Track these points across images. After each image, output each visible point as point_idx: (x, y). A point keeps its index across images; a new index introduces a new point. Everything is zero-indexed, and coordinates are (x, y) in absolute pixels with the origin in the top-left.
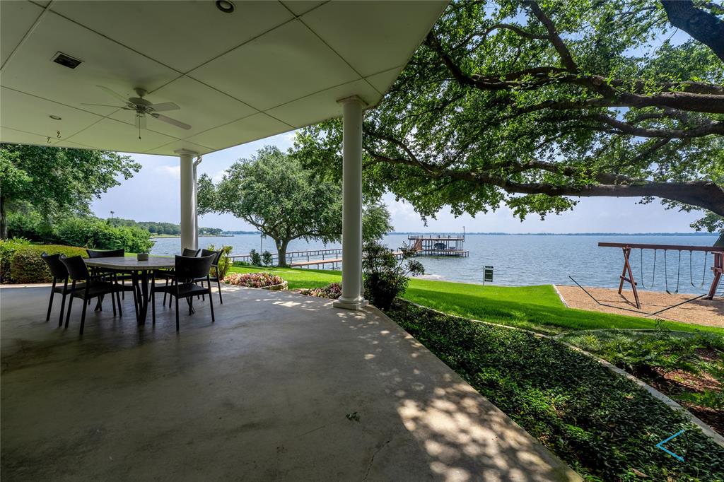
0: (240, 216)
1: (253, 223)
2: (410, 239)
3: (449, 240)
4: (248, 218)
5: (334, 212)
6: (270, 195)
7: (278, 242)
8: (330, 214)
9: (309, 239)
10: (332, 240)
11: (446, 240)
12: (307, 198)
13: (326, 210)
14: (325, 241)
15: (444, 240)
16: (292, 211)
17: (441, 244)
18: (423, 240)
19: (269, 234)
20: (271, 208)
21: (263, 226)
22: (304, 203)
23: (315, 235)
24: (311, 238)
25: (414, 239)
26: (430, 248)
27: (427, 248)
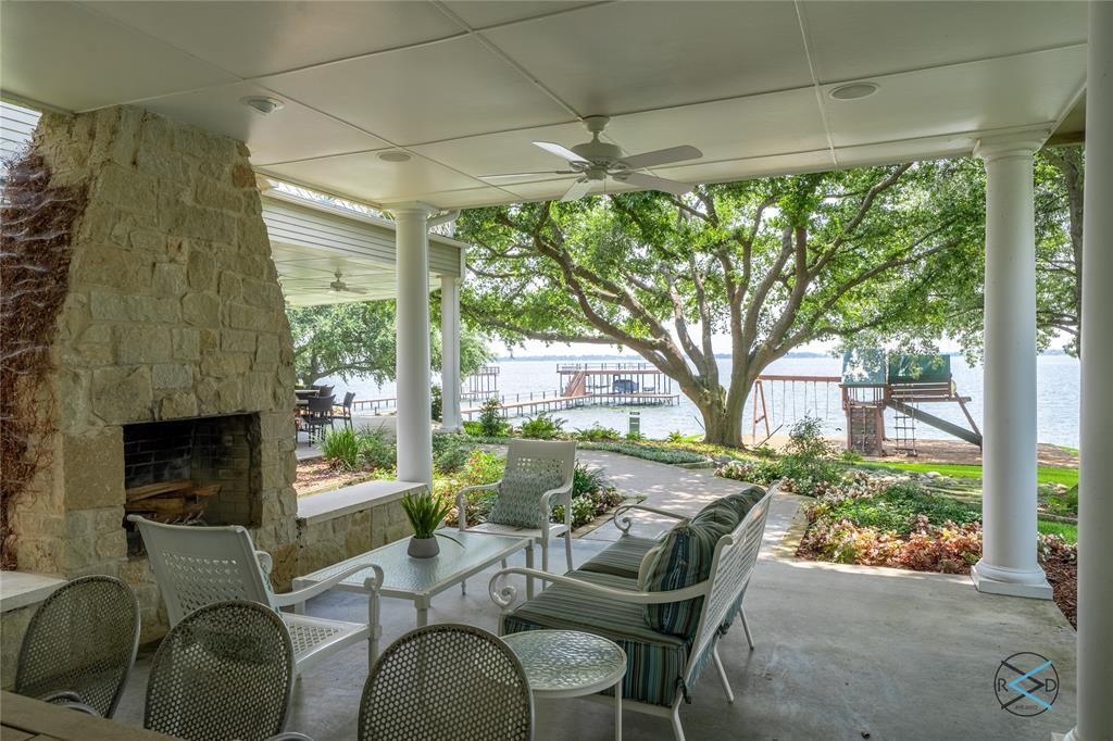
2: (562, 373)
3: (643, 373)
9: (348, 376)
11: (638, 373)
12: (354, 313)
14: (380, 379)
15: (632, 373)
16: (332, 334)
17: (625, 381)
18: (587, 374)
22: (349, 322)
23: (361, 369)
24: (352, 374)
25: (569, 372)
26: (604, 391)
27: (598, 391)
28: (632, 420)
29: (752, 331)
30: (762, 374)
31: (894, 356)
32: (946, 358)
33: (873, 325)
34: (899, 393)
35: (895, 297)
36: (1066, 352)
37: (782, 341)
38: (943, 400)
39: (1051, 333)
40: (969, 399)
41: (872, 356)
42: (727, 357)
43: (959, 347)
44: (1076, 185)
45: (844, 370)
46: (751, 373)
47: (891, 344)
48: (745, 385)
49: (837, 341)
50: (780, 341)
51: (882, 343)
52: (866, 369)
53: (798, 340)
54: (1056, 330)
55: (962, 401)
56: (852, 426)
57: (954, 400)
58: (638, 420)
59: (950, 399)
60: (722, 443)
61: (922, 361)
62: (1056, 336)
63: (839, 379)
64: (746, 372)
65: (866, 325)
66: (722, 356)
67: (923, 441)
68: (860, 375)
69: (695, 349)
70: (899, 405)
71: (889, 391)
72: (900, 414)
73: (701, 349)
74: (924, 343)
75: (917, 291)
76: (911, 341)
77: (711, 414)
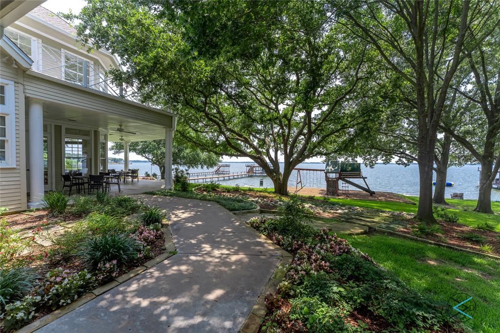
0: (139, 154)
1: (146, 158)
2: (247, 167)
4: (144, 155)
5: (187, 154)
6: (155, 145)
7: (161, 168)
8: (185, 154)
10: (193, 167)
13: (183, 153)
18: (254, 167)
19: (156, 163)
20: (156, 151)
21: (152, 159)
25: (249, 166)
26: (259, 172)
27: (257, 172)
28: (261, 181)
29: (292, 153)
30: (295, 168)
31: (343, 163)
32: (360, 164)
33: (335, 152)
34: (344, 175)
35: (343, 142)
36: (397, 163)
37: (302, 157)
38: (358, 178)
39: (392, 157)
40: (366, 178)
41: (335, 164)
42: (283, 163)
43: (363, 161)
44: (421, 93)
45: (326, 167)
46: (291, 168)
47: (341, 160)
48: (288, 172)
49: (324, 158)
50: (301, 157)
51: (338, 159)
52: (333, 167)
53: (308, 157)
54: (394, 156)
55: (364, 178)
56: (328, 185)
57: (361, 178)
58: (262, 181)
59: (360, 178)
60: (280, 193)
61: (351, 165)
62: (394, 158)
63: (324, 170)
64: (289, 168)
65: (333, 152)
66: (281, 163)
67: (351, 190)
68: (331, 169)
69: (272, 159)
70: (344, 180)
71: (340, 175)
72: (344, 182)
73: (274, 159)
74: (352, 159)
75: (351, 140)
76: (348, 158)
77: (276, 182)
